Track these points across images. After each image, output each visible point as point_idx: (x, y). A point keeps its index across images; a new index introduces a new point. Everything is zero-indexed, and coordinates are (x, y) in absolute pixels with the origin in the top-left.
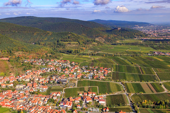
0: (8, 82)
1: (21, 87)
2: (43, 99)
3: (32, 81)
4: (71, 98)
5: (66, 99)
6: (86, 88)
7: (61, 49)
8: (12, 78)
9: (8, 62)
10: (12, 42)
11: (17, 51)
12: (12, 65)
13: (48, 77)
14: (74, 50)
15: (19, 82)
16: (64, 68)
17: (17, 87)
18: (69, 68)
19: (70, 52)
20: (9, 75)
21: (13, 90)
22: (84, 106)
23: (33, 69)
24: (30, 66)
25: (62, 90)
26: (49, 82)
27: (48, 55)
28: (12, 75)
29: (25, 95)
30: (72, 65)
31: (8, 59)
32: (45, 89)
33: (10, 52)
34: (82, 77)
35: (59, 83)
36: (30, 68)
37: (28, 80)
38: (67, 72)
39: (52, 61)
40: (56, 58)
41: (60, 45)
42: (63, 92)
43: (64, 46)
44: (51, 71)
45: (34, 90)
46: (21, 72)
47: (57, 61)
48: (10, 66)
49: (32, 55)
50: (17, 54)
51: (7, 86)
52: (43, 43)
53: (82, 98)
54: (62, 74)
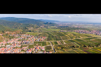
0: (2, 44)
1: (9, 46)
2: (19, 50)
3: (14, 43)
4: (31, 49)
5: (29, 49)
6: (37, 44)
7: (27, 30)
8: (4, 42)
9: (2, 36)
10: (4, 27)
11: (7, 31)
12: (4, 37)
13: (21, 41)
14: (32, 30)
15: (8, 44)
16: (28, 38)
17: (7, 46)
18: (30, 37)
19: (30, 31)
20: (3, 41)
21: (5, 47)
22: (36, 51)
23: (14, 38)
24: (13, 37)
25: (27, 46)
26: (21, 43)
27: (21, 32)
28: (4, 41)
29: (10, 49)
30: (31, 36)
31: (2, 35)
32: (20, 46)
33: (3, 32)
34: (35, 40)
35: (26, 43)
36: (13, 38)
37: (12, 43)
38: (29, 39)
39: (23, 35)
40: (24, 33)
41: (26, 28)
42: (28, 47)
43: (28, 29)
44: (22, 39)
45: (15, 47)
46: (9, 40)
47: (25, 35)
48: (3, 37)
49: (14, 33)
50: (6, 32)
51: (2, 46)
52: (18, 28)
53: (36, 48)
54: (27, 40)
